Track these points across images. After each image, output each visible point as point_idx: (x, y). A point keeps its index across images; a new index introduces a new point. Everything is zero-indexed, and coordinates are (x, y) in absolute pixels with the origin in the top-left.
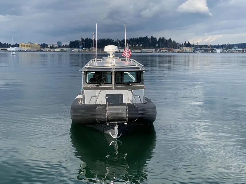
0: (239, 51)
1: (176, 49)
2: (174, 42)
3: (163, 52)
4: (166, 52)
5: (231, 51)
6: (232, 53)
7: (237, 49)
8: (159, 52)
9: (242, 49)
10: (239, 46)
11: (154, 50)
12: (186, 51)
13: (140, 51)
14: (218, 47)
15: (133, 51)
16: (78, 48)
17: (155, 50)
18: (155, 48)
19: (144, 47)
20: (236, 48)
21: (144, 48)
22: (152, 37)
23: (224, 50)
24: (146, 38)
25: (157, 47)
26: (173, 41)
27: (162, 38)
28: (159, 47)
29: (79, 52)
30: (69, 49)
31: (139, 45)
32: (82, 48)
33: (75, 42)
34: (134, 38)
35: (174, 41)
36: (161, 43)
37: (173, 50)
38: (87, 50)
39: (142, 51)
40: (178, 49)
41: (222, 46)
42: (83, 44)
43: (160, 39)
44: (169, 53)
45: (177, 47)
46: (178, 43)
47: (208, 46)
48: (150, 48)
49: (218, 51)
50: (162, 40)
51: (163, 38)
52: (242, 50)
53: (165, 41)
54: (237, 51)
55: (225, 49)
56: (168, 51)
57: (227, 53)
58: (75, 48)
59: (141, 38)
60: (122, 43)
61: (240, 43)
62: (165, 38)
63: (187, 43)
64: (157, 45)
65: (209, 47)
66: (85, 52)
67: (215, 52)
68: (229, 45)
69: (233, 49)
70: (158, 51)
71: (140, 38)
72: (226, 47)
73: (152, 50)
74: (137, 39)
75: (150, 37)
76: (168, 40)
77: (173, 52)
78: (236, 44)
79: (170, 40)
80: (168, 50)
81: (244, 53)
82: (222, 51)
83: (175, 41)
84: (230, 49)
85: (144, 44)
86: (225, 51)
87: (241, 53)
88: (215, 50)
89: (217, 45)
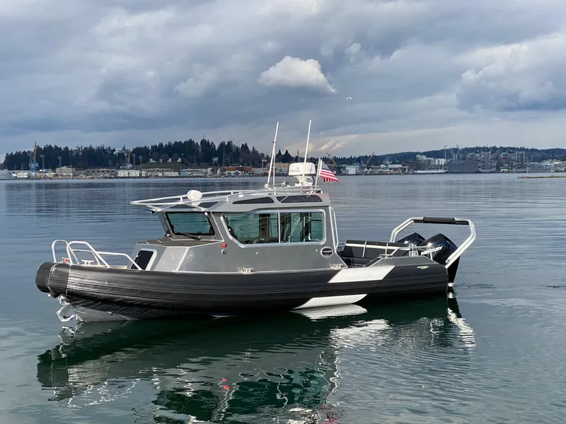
0: (395, 169)
1: (259, 167)
2: (255, 152)
3: (229, 175)
4: (237, 174)
5: (379, 170)
6: (381, 173)
7: (390, 166)
8: (222, 174)
9: (400, 166)
10: (395, 158)
11: (209, 170)
12: (281, 171)
13: (176, 174)
14: (350, 161)
15: (160, 174)
16: (27, 168)
17: (212, 171)
18: (211, 165)
19: (185, 164)
20: (388, 163)
21: (187, 166)
22: (203, 142)
23: (363, 168)
24: (191, 142)
25: (216, 165)
26: (251, 149)
27: (226, 144)
28: (220, 163)
29: (29, 178)
30: (6, 171)
31: (175, 160)
32: (37, 169)
33: (18, 154)
34: (161, 145)
35: (253, 149)
36: (224, 154)
37: (253, 169)
38: (50, 174)
39: (182, 174)
40: (264, 167)
41: (359, 160)
42: (39, 160)
43: (222, 145)
44: (243, 176)
45: (260, 162)
46: (263, 155)
47: (328, 159)
48: (199, 166)
49: (352, 170)
50: (227, 148)
51: (229, 143)
52: (402, 168)
53: (234, 150)
54: (391, 169)
55: (365, 165)
56: (240, 172)
57: (372, 174)
58: (19, 169)
59: (178, 145)
60: (134, 155)
61: (397, 152)
62: (234, 143)
63: (283, 153)
64: (215, 159)
65: (332, 163)
66: (45, 178)
67: (344, 172)
68: (375, 157)
69: (382, 166)
70: (219, 172)
71: (176, 143)
72: (368, 162)
73: (204, 170)
74: (169, 146)
75: (198, 141)
76: (240, 146)
77: (253, 175)
78: (389, 155)
79: (245, 147)
80: (241, 169)
81: (406, 174)
82: (359, 171)
83: (256, 149)
84: (376, 165)
85: (184, 157)
86: (366, 170)
87: (400, 174)
88: (345, 168)
89: (348, 157)
